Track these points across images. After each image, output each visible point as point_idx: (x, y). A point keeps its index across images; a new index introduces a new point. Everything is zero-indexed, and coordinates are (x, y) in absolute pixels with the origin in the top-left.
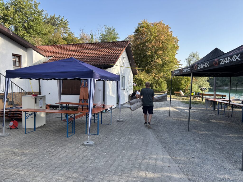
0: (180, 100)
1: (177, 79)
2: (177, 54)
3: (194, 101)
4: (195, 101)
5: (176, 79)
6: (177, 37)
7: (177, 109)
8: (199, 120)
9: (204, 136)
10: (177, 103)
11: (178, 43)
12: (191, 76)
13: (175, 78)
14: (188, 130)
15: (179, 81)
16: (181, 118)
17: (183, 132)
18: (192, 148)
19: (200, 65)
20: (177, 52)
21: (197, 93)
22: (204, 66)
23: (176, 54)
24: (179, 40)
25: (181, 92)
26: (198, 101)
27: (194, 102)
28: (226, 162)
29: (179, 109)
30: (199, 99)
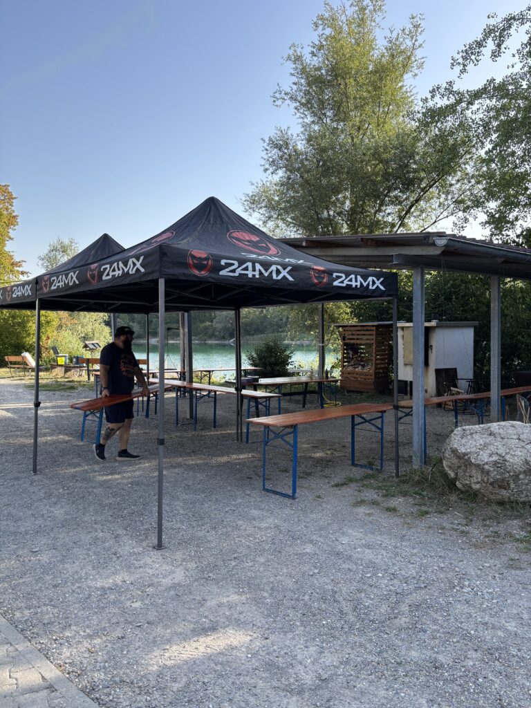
0: (23, 382)
1: (14, 317)
2: (11, 241)
3: (66, 380)
4: (69, 381)
5: (9, 317)
6: (8, 186)
7: (7, 410)
8: (71, 435)
9: (77, 480)
10: (14, 390)
11: (12, 206)
12: (34, 308)
13: (6, 315)
14: (35, 471)
15: (19, 324)
16: (17, 436)
17: (17, 479)
18: (40, 522)
19: (55, 278)
20: (12, 233)
21: (74, 357)
22: (66, 282)
23: (10, 238)
24: (15, 198)
25: (25, 357)
26: (77, 382)
27: (64, 385)
28: (125, 539)
29: (15, 411)
30: (81, 375)
